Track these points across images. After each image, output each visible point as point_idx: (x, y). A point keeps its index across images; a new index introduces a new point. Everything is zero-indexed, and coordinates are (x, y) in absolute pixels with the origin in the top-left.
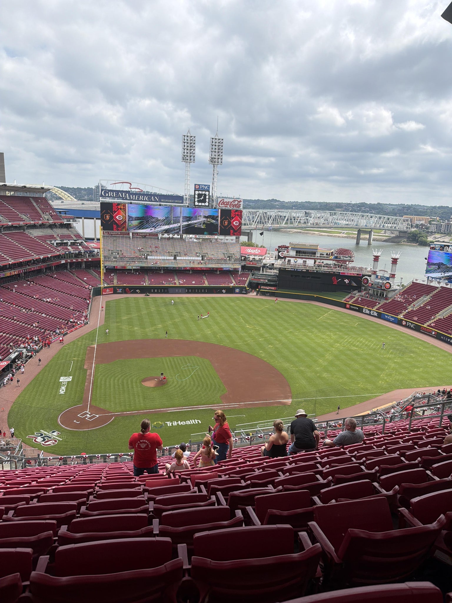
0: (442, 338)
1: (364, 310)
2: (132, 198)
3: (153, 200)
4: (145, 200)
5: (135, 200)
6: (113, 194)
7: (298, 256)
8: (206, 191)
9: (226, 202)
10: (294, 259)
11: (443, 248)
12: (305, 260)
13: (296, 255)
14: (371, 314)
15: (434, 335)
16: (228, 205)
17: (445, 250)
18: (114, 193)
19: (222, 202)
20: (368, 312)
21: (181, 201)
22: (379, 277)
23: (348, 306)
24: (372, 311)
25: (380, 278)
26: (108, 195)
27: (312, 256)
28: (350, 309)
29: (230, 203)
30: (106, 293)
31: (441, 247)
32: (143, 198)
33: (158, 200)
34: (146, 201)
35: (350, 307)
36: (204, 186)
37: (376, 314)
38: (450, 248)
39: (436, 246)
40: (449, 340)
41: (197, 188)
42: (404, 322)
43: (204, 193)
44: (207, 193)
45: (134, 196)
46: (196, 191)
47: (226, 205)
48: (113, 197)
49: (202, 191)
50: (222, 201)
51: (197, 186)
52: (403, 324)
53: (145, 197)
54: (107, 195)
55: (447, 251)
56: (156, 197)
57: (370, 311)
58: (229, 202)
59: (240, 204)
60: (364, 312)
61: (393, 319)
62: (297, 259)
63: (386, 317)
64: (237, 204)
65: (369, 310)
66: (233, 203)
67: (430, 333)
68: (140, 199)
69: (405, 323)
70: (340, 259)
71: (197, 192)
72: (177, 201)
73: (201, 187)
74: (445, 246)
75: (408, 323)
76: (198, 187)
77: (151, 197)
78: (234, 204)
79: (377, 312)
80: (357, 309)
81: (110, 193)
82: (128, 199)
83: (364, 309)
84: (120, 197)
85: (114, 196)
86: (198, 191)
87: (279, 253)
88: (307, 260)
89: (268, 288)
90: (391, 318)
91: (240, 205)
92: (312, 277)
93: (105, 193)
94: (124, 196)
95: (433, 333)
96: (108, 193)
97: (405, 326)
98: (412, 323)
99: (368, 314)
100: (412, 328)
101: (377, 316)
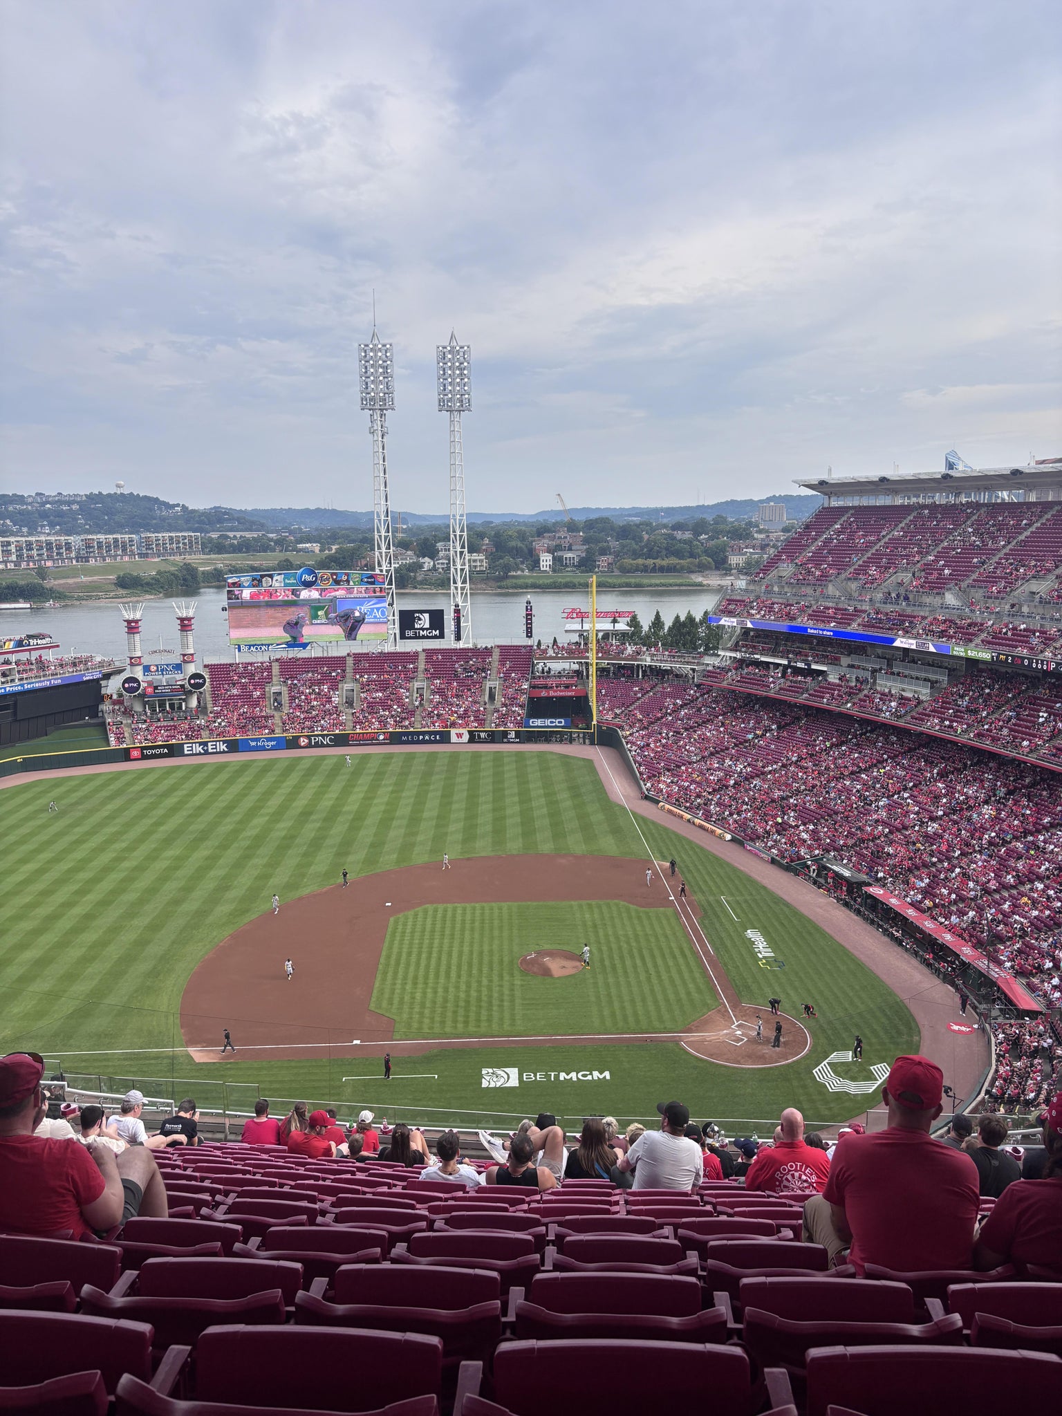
0: (405, 738)
1: (186, 749)
11: (260, 581)
14: (210, 751)
15: (384, 739)
17: (264, 585)
20: (200, 749)
22: (153, 668)
23: (135, 754)
24: (210, 744)
25: (157, 670)
28: (144, 757)
31: (253, 580)
35: (142, 753)
37: (223, 747)
38: (275, 578)
40: (421, 737)
42: (302, 739)
52: (303, 744)
55: (271, 586)
57: (205, 744)
60: (186, 752)
61: (274, 743)
63: (253, 744)
65: (200, 744)
67: (373, 739)
69: (306, 741)
70: (29, 645)
74: (262, 576)
75: (315, 739)
79: (224, 742)
80: (166, 750)
90: (266, 744)
95: (382, 737)
97: (309, 746)
98: (323, 736)
99: (200, 754)
100: (328, 745)
101: (226, 750)
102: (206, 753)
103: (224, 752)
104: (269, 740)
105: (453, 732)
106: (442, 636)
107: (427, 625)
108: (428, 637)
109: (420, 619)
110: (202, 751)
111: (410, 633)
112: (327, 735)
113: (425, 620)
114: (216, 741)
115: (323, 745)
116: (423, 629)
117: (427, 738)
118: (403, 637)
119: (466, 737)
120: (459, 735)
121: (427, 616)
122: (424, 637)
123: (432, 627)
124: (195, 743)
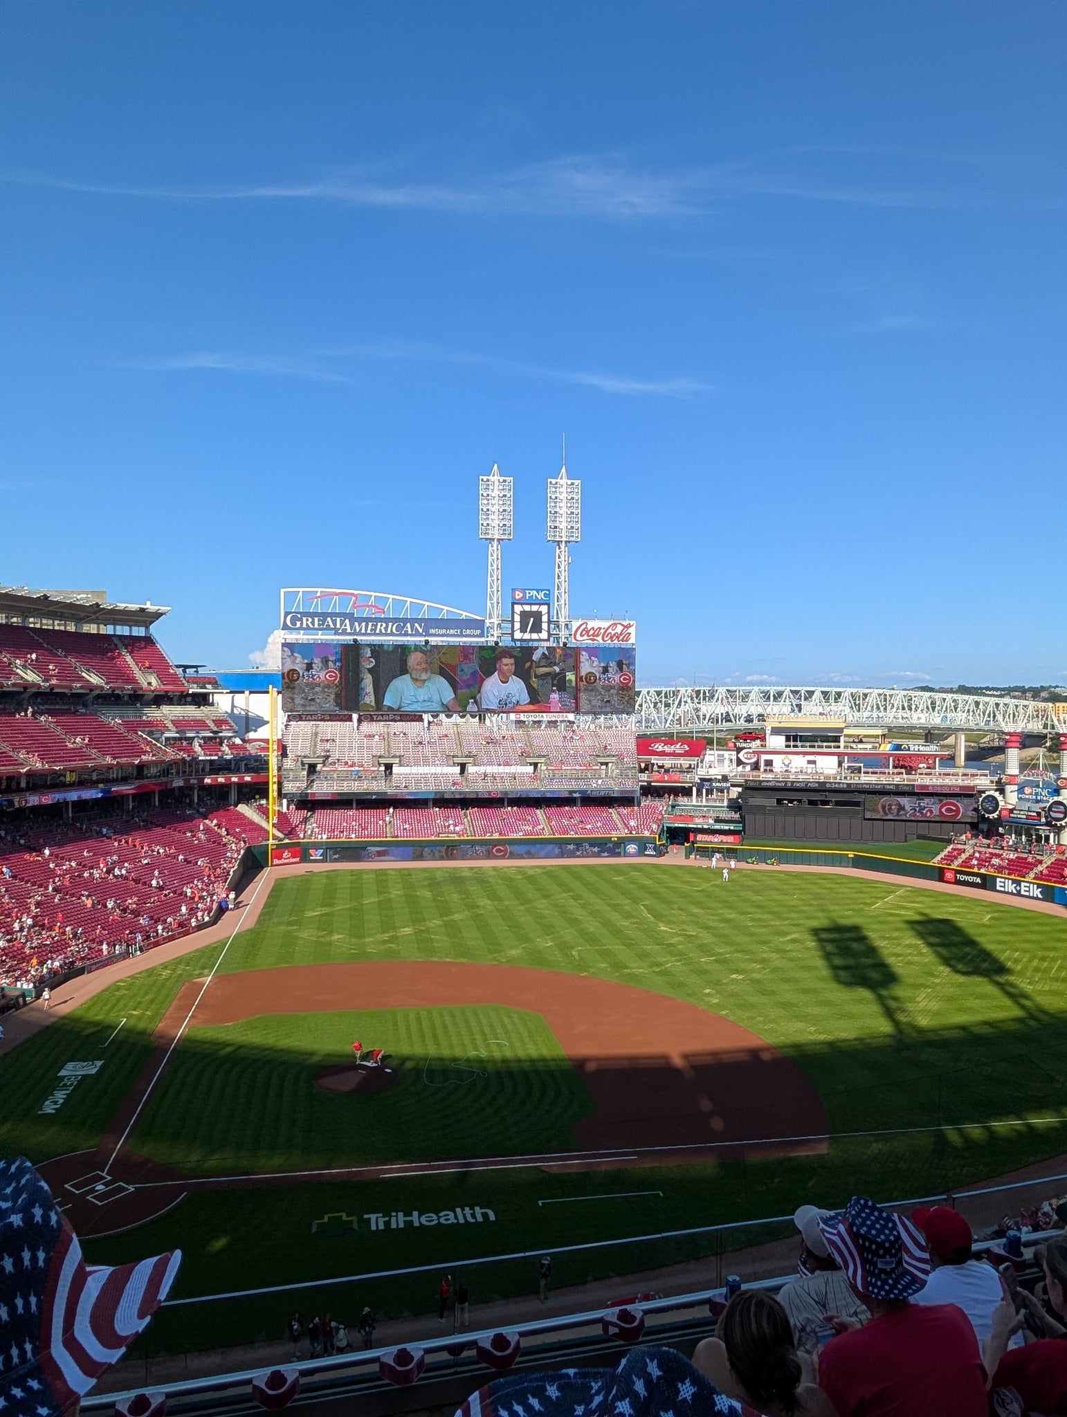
1: (998, 884)
2: (358, 630)
3: (410, 632)
4: (389, 632)
5: (365, 634)
6: (313, 623)
7: (792, 749)
8: (540, 604)
9: (593, 628)
10: (784, 756)
12: (811, 758)
13: (787, 746)
14: (1023, 893)
16: (597, 636)
18: (316, 619)
19: (584, 630)
20: (1011, 887)
21: (479, 632)
22: (1028, 791)
23: (949, 875)
24: (1023, 884)
25: (1032, 794)
26: (302, 624)
27: (830, 747)
28: (956, 882)
29: (602, 631)
30: (280, 862)
32: (386, 629)
33: (421, 631)
34: (392, 634)
35: (955, 877)
36: (535, 592)
37: (1037, 892)
41: (517, 597)
43: (535, 608)
44: (544, 609)
45: (364, 624)
46: (515, 606)
47: (593, 635)
48: (314, 629)
49: (531, 604)
50: (584, 626)
51: (517, 593)
53: (390, 624)
54: (298, 624)
56: (416, 625)
57: (1018, 883)
58: (600, 629)
59: (629, 631)
60: (998, 888)
62: (791, 757)
64: (621, 634)
65: (1014, 881)
66: (610, 630)
68: (378, 631)
70: (909, 750)
71: (518, 608)
72: (468, 632)
73: (528, 595)
76: (521, 595)
77: (405, 625)
78: (613, 633)
79: (1039, 886)
80: (979, 880)
81: (304, 619)
82: (349, 631)
83: (998, 880)
84: (328, 628)
85: (316, 626)
86: (522, 604)
87: (738, 753)
88: (818, 758)
89: (716, 840)
91: (630, 634)
92: (838, 803)
93: (293, 621)
94: (338, 626)
96: (301, 620)
99: (1012, 893)
101: (1040, 896)
102: (1019, 894)
103: (1037, 898)
110: (1015, 891)
124: (1009, 879)
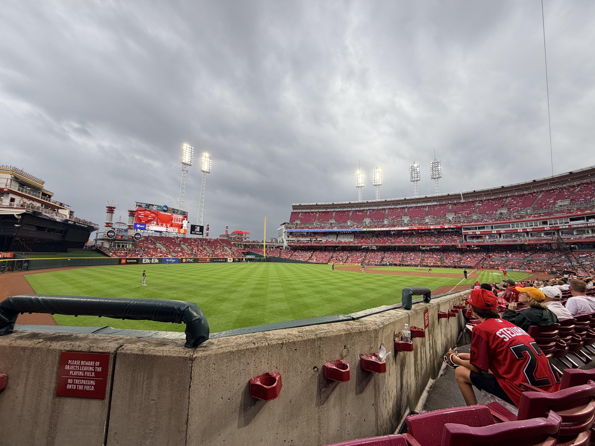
0: (215, 260)
1: (143, 261)
11: (149, 206)
14: (152, 262)
17: (150, 208)
20: (148, 261)
23: (123, 261)
24: (153, 259)
25: (118, 231)
28: (127, 263)
31: (146, 206)
35: (126, 261)
37: (157, 261)
38: (154, 207)
39: (142, 204)
40: (220, 260)
42: (184, 259)
52: (184, 261)
57: (151, 259)
60: (143, 262)
61: (175, 260)
63: (167, 260)
65: (149, 259)
67: (205, 260)
69: (185, 260)
75: (188, 260)
79: (158, 259)
80: (136, 261)
83: (144, 259)
90: (172, 260)
95: (208, 260)
97: (186, 262)
98: (190, 259)
99: (148, 263)
100: (192, 262)
101: (158, 262)
102: (151, 263)
103: (157, 263)
104: (173, 259)
105: (229, 259)
106: (202, 234)
107: (199, 231)
108: (198, 234)
109: (197, 228)
110: (149, 262)
111: (193, 232)
112: (192, 258)
113: (198, 229)
114: (155, 258)
115: (190, 262)
116: (197, 232)
117: (221, 260)
118: (191, 233)
119: (232, 260)
120: (230, 260)
121: (199, 227)
122: (197, 234)
123: (200, 231)
